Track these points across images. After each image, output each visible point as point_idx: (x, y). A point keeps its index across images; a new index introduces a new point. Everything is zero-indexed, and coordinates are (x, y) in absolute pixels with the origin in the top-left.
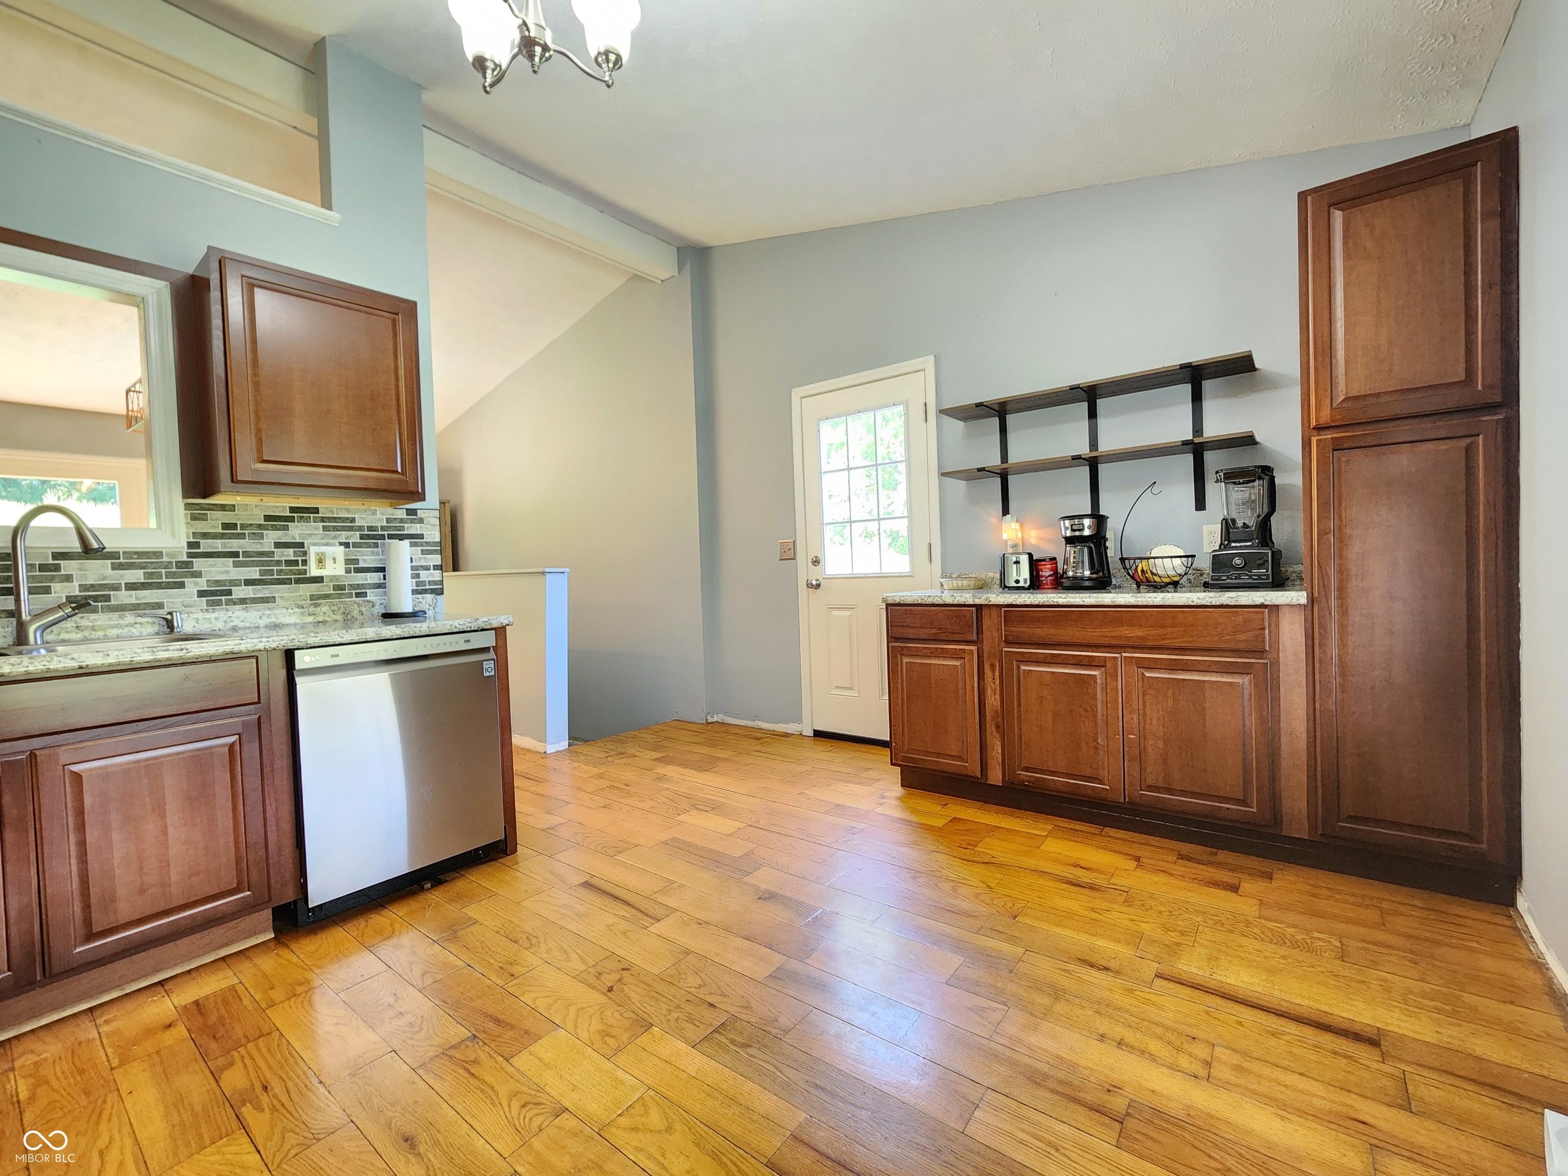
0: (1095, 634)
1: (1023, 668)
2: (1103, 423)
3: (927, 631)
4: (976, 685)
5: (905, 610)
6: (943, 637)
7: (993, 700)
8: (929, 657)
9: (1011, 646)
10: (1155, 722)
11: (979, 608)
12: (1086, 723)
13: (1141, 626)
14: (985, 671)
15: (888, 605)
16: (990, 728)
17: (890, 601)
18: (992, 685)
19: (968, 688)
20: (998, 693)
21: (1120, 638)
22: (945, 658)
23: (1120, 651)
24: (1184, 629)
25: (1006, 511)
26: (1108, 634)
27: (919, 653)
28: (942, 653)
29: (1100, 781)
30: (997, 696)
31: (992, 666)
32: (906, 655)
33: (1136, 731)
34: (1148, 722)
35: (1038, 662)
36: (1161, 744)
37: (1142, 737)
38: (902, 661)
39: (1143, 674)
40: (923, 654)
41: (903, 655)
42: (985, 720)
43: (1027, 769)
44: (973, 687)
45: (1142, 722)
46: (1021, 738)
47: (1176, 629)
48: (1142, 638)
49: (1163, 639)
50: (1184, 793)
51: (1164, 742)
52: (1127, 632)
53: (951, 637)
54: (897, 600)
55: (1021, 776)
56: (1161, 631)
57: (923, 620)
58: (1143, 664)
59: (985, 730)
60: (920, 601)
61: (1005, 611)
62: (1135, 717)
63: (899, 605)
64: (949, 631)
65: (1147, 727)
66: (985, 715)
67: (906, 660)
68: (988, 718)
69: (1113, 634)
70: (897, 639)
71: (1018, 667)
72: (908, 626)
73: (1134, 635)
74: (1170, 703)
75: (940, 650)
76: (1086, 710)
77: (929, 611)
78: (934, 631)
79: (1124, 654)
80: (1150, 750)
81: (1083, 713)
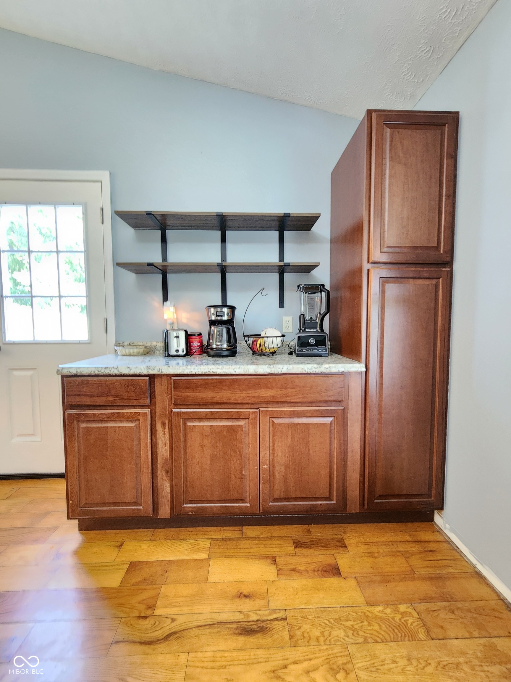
0: (242, 395)
1: (189, 424)
2: (229, 246)
3: (104, 399)
4: (149, 441)
5: (82, 380)
6: (119, 403)
7: (163, 451)
8: (107, 421)
9: (178, 407)
10: (280, 454)
11: (152, 377)
12: (235, 461)
13: (273, 388)
14: (157, 428)
15: (63, 377)
16: (161, 473)
17: (65, 372)
18: (163, 439)
19: (142, 444)
20: (168, 445)
21: (258, 397)
22: (121, 421)
23: (257, 406)
24: (299, 389)
25: (165, 298)
26: (251, 395)
27: (96, 419)
28: (118, 417)
29: (243, 501)
30: (167, 448)
31: (163, 424)
32: (83, 422)
33: (268, 463)
34: (276, 454)
35: (200, 419)
36: (283, 469)
37: (272, 466)
38: (78, 426)
39: (273, 422)
40: (99, 419)
41: (79, 421)
42: (157, 468)
43: (191, 502)
44: (146, 443)
45: (271, 455)
46: (186, 479)
47: (294, 390)
48: (274, 397)
49: (287, 397)
50: (296, 499)
51: (285, 467)
52: (263, 393)
53: (127, 403)
54: (74, 372)
55: (186, 509)
56: (284, 392)
57: (100, 389)
58: (273, 415)
59: (157, 476)
60: (97, 373)
61: (174, 380)
62: (268, 453)
63: (76, 376)
64: (125, 398)
65: (275, 459)
66: (157, 464)
67: (83, 425)
68: (160, 466)
69: (254, 395)
70: (73, 407)
71: (185, 424)
72: (86, 395)
73: (268, 395)
74: (289, 441)
75: (117, 415)
76: (235, 452)
77: (106, 381)
78: (111, 398)
79: (261, 409)
80: (276, 474)
81: (232, 454)
